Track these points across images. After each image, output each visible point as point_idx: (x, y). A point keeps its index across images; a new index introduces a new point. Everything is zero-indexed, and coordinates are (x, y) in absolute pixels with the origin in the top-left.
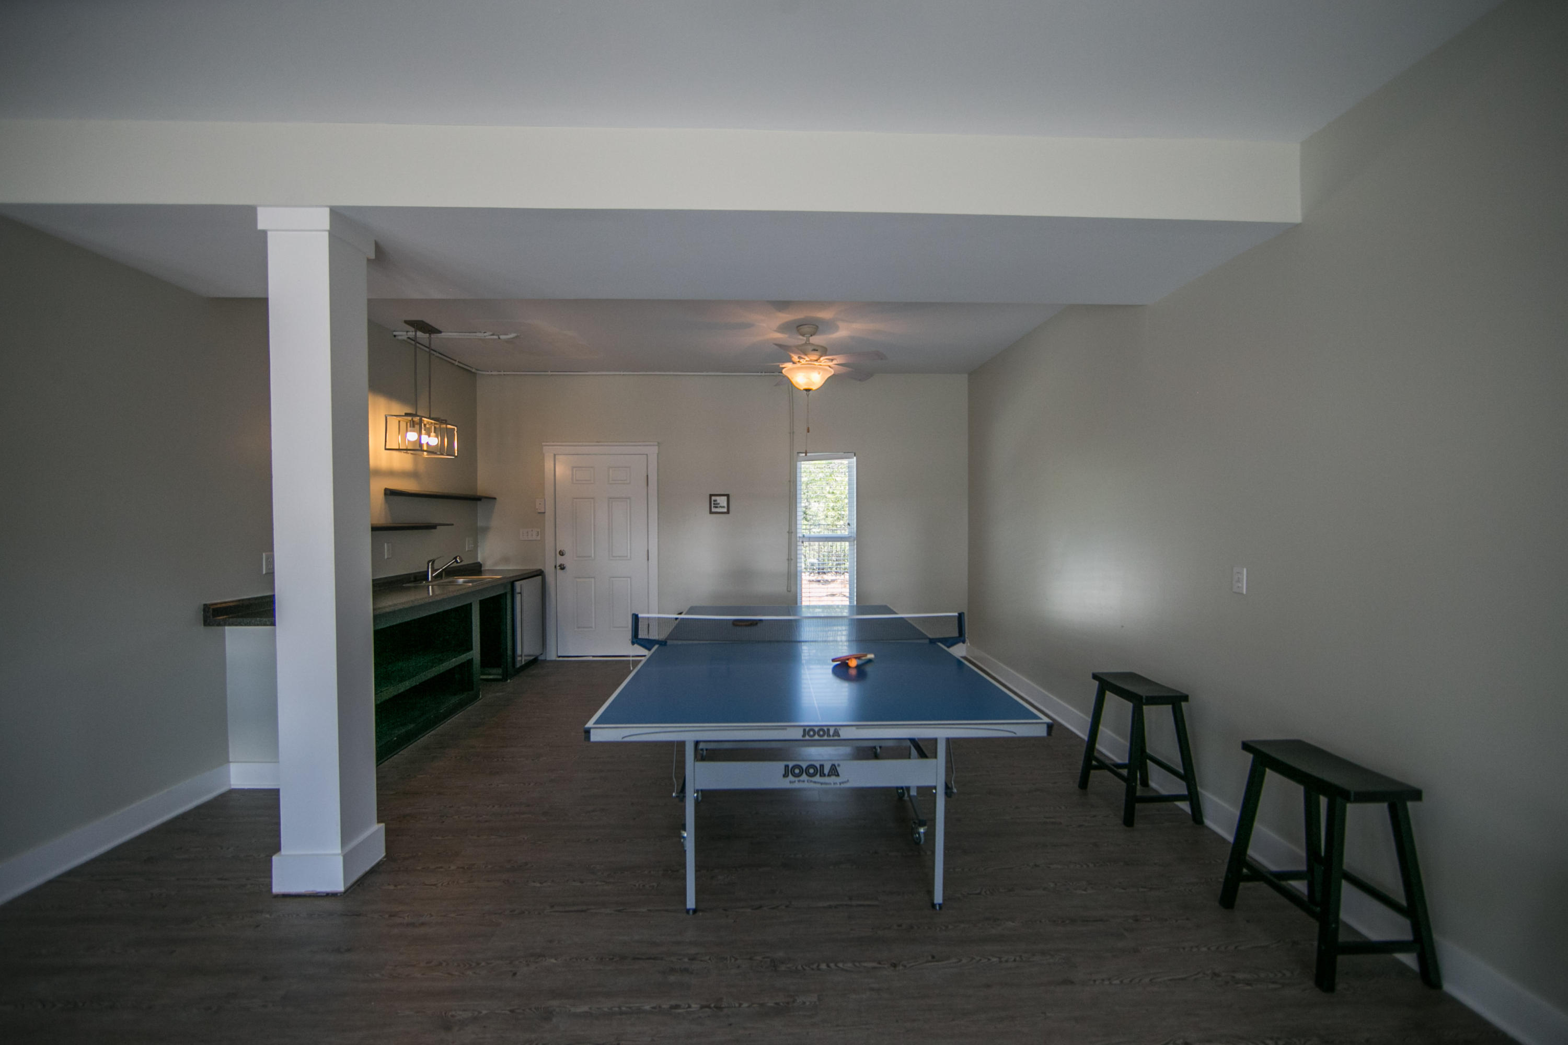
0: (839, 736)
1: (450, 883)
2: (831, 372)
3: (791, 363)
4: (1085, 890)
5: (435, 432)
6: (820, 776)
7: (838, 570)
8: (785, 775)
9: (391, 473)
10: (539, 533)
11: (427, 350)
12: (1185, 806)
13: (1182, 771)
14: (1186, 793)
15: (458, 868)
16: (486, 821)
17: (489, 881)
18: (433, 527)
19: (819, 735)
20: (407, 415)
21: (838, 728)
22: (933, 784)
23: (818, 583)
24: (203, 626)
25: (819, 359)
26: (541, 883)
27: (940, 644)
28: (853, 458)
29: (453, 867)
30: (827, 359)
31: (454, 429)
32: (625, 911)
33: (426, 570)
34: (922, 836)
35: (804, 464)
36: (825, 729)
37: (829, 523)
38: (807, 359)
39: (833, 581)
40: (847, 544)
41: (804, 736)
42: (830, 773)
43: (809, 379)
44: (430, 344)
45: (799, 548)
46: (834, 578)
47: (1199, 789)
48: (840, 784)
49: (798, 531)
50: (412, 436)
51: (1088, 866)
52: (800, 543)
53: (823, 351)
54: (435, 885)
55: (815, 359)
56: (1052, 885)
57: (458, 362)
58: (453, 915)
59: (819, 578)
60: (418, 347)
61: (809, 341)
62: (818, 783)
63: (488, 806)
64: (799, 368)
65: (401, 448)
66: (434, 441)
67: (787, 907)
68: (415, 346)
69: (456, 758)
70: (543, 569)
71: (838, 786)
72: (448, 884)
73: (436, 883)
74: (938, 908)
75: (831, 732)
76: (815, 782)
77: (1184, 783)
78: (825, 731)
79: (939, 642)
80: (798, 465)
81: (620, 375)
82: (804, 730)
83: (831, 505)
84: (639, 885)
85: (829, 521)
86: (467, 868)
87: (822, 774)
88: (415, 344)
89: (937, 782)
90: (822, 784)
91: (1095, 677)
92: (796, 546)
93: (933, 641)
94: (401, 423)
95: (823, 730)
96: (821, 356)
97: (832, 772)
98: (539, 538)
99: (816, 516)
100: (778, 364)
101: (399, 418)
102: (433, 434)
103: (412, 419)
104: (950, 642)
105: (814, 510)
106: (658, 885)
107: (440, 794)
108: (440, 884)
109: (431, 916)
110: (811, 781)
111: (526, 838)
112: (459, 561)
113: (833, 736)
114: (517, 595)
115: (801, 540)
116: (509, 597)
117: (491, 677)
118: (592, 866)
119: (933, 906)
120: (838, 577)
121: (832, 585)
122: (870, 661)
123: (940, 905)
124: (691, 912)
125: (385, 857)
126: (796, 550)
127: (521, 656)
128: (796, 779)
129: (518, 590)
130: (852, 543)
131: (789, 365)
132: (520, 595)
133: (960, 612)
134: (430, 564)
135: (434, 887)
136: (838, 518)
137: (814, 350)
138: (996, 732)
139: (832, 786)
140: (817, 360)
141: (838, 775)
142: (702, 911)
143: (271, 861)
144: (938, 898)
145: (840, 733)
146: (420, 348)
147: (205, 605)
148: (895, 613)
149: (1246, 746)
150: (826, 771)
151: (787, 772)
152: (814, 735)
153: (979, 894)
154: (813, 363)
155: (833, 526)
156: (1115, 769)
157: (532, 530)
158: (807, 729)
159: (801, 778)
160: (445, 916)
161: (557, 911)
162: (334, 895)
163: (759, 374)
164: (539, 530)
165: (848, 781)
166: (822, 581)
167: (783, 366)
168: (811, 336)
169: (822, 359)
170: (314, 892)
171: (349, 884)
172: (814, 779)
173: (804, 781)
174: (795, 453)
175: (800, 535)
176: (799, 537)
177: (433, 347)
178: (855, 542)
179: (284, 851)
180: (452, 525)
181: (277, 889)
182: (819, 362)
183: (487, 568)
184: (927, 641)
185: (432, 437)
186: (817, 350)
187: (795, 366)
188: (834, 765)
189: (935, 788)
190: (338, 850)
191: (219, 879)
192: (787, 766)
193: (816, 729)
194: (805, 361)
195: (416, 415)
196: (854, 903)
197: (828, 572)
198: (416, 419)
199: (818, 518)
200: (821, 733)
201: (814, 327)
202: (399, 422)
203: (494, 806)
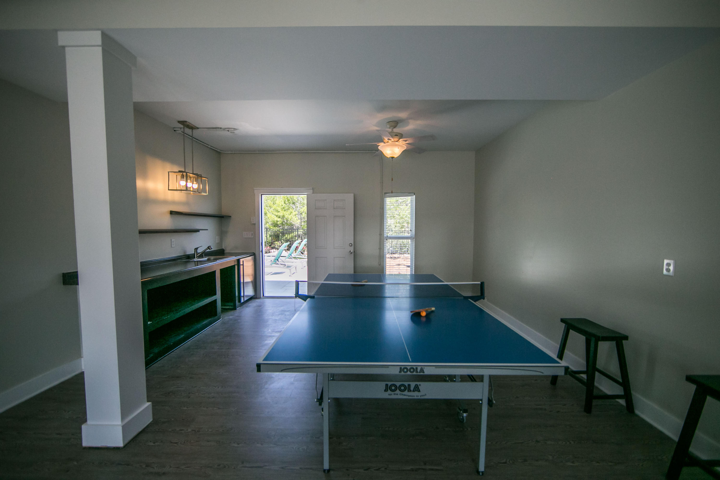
0: (424, 372)
1: (186, 442)
2: (405, 148)
3: (383, 143)
4: (573, 462)
5: (196, 181)
6: (408, 391)
7: (401, 252)
8: (386, 390)
9: (174, 203)
10: (253, 234)
11: (191, 138)
12: (622, 402)
13: (621, 380)
14: (622, 393)
15: (192, 431)
16: (213, 397)
17: (208, 441)
18: (197, 231)
19: (410, 372)
20: (180, 172)
21: (423, 367)
22: (480, 398)
23: (391, 259)
24: (62, 285)
25: (398, 140)
26: (238, 444)
27: (470, 300)
28: (413, 196)
29: (189, 430)
30: (403, 140)
31: (206, 180)
32: (287, 468)
33: (194, 253)
34: (465, 418)
35: (387, 199)
36: (415, 367)
37: (397, 230)
38: (393, 140)
39: (398, 258)
40: (410, 240)
41: (400, 372)
42: (414, 390)
43: (393, 151)
44: (192, 135)
45: (385, 242)
46: (399, 256)
47: (632, 392)
48: (421, 396)
49: (385, 234)
50: (183, 183)
51: (570, 443)
52: (385, 240)
53: (400, 136)
54: (176, 443)
55: (397, 140)
56: (551, 458)
57: (210, 146)
58: (183, 467)
59: (392, 256)
60: (185, 136)
61: (393, 131)
62: (407, 395)
63: (215, 387)
64: (388, 146)
65: (177, 189)
66: (196, 186)
67: (386, 469)
68: (184, 135)
69: (203, 355)
70: (255, 253)
71: (419, 397)
72: (184, 443)
73: (177, 441)
74: (481, 474)
75: (419, 370)
76: (405, 395)
77: (622, 388)
78: (414, 369)
79: (469, 299)
80: (385, 199)
81: (293, 153)
82: (401, 368)
83: (398, 221)
84: (296, 448)
85: (397, 229)
86: (197, 431)
87: (409, 390)
88: (184, 134)
89: (483, 396)
90: (409, 396)
91: (562, 320)
92: (384, 241)
93: (466, 298)
94: (178, 176)
95: (413, 368)
96: (399, 139)
97: (415, 389)
98: (252, 237)
99: (390, 226)
100: (376, 143)
101: (176, 174)
102: (195, 182)
103: (183, 174)
104: (476, 299)
105: (389, 223)
106: (307, 449)
107: (191, 378)
108: (180, 443)
109: (171, 467)
110: (402, 394)
111: (233, 410)
112: (210, 249)
113: (420, 372)
114: (241, 266)
115: (386, 239)
116: (236, 267)
117: (228, 307)
118: (269, 432)
119: (478, 472)
120: (401, 256)
121: (398, 260)
122: (433, 311)
123: (482, 472)
124: (326, 472)
125: (152, 421)
126: (383, 244)
127: (244, 297)
128: (393, 393)
129: (241, 263)
130: (412, 240)
131: (382, 144)
132: (242, 266)
133: (482, 281)
134: (196, 250)
135: (176, 445)
136: (401, 227)
137: (396, 135)
138: (529, 372)
139: (416, 397)
140: (397, 141)
141: (419, 391)
142: (333, 470)
143: (81, 429)
144: (482, 468)
145: (425, 370)
146: (186, 136)
147: (63, 274)
148: (443, 282)
149: (690, 379)
150: (412, 389)
151: (387, 388)
152: (407, 372)
153: (505, 463)
154: (395, 142)
155: (398, 231)
156: (574, 374)
157: (249, 233)
158: (403, 367)
159: (396, 392)
160: (178, 468)
161: (246, 467)
162: (117, 449)
163: (365, 152)
164: (253, 233)
165: (426, 395)
166: (393, 258)
167: (379, 144)
168: (394, 128)
169: (400, 140)
170: (106, 447)
171: (126, 442)
172: (404, 393)
173: (397, 394)
174: (383, 193)
175: (385, 236)
176: (385, 237)
177: (194, 136)
178: (414, 240)
179: (89, 422)
180: (207, 230)
181: (85, 444)
182: (399, 142)
183: (227, 252)
184: (462, 298)
185: (194, 184)
186: (397, 135)
187: (385, 144)
188: (417, 385)
189: (481, 400)
190: (119, 422)
191: (58, 434)
192: (387, 385)
193: (409, 368)
194: (391, 141)
195: (185, 172)
196: (428, 467)
197: (396, 253)
198: (185, 174)
199: (391, 227)
200: (412, 370)
201: (396, 123)
202: (177, 175)
203: (218, 387)
